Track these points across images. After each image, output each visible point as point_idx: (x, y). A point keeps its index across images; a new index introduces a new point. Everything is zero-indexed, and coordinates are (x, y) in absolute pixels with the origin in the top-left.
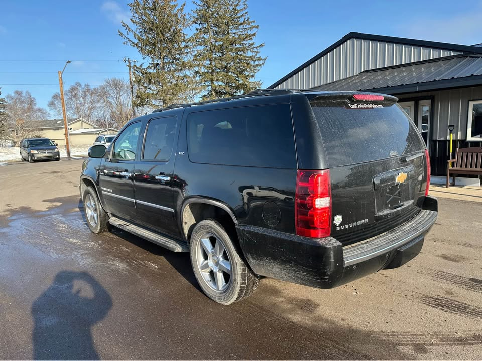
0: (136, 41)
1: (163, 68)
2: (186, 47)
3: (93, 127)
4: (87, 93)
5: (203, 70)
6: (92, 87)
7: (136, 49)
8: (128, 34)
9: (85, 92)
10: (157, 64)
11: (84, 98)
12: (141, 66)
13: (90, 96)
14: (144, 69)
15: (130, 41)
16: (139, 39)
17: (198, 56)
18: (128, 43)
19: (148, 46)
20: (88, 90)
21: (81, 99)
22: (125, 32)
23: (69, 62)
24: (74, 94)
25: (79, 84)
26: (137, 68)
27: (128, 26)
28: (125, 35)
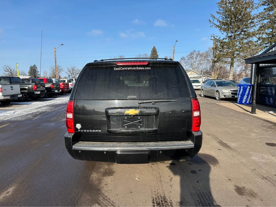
0: (218, 24)
1: (235, 38)
2: (252, 22)
3: (197, 74)
4: (198, 56)
5: (264, 36)
6: (201, 52)
7: (218, 29)
8: (213, 21)
9: (197, 55)
10: (231, 36)
12: (219, 39)
13: (199, 57)
14: (221, 40)
15: (215, 24)
16: (220, 22)
17: (263, 27)
18: (214, 26)
19: (225, 26)
20: (199, 54)
21: (195, 59)
22: (212, 19)
23: (177, 41)
24: (191, 56)
25: (195, 51)
26: (217, 40)
27: (215, 16)
28: (212, 22)
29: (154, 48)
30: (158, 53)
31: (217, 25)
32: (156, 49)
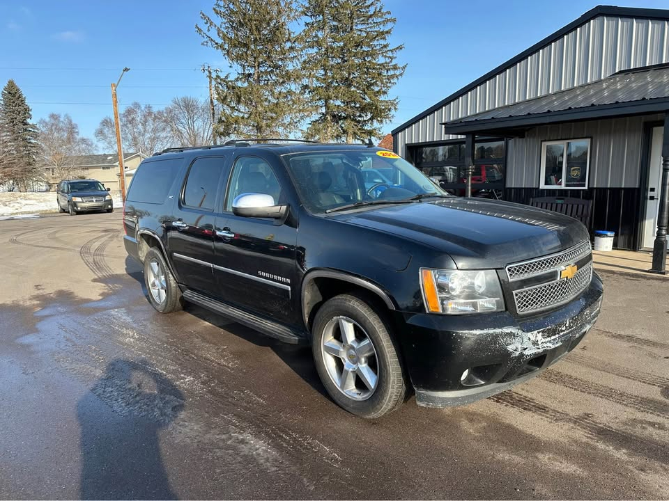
0: (220, 41)
1: (258, 80)
2: (292, 48)
4: (148, 118)
5: (314, 83)
6: (155, 110)
7: (220, 52)
8: (209, 30)
9: (145, 117)
10: (249, 75)
11: (144, 124)
12: (226, 77)
13: (151, 122)
14: (232, 82)
15: (212, 40)
16: (224, 37)
17: (308, 62)
18: (209, 44)
19: (236, 48)
20: (150, 114)
21: (140, 126)
22: (204, 28)
23: (126, 70)
24: (130, 118)
25: (137, 105)
26: (221, 80)
27: (210, 18)
28: (206, 31)
29: (11, 84)
30: (27, 102)
31: (217, 44)
32: (18, 90)
